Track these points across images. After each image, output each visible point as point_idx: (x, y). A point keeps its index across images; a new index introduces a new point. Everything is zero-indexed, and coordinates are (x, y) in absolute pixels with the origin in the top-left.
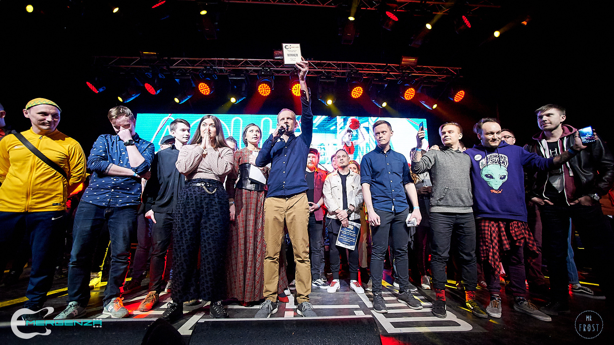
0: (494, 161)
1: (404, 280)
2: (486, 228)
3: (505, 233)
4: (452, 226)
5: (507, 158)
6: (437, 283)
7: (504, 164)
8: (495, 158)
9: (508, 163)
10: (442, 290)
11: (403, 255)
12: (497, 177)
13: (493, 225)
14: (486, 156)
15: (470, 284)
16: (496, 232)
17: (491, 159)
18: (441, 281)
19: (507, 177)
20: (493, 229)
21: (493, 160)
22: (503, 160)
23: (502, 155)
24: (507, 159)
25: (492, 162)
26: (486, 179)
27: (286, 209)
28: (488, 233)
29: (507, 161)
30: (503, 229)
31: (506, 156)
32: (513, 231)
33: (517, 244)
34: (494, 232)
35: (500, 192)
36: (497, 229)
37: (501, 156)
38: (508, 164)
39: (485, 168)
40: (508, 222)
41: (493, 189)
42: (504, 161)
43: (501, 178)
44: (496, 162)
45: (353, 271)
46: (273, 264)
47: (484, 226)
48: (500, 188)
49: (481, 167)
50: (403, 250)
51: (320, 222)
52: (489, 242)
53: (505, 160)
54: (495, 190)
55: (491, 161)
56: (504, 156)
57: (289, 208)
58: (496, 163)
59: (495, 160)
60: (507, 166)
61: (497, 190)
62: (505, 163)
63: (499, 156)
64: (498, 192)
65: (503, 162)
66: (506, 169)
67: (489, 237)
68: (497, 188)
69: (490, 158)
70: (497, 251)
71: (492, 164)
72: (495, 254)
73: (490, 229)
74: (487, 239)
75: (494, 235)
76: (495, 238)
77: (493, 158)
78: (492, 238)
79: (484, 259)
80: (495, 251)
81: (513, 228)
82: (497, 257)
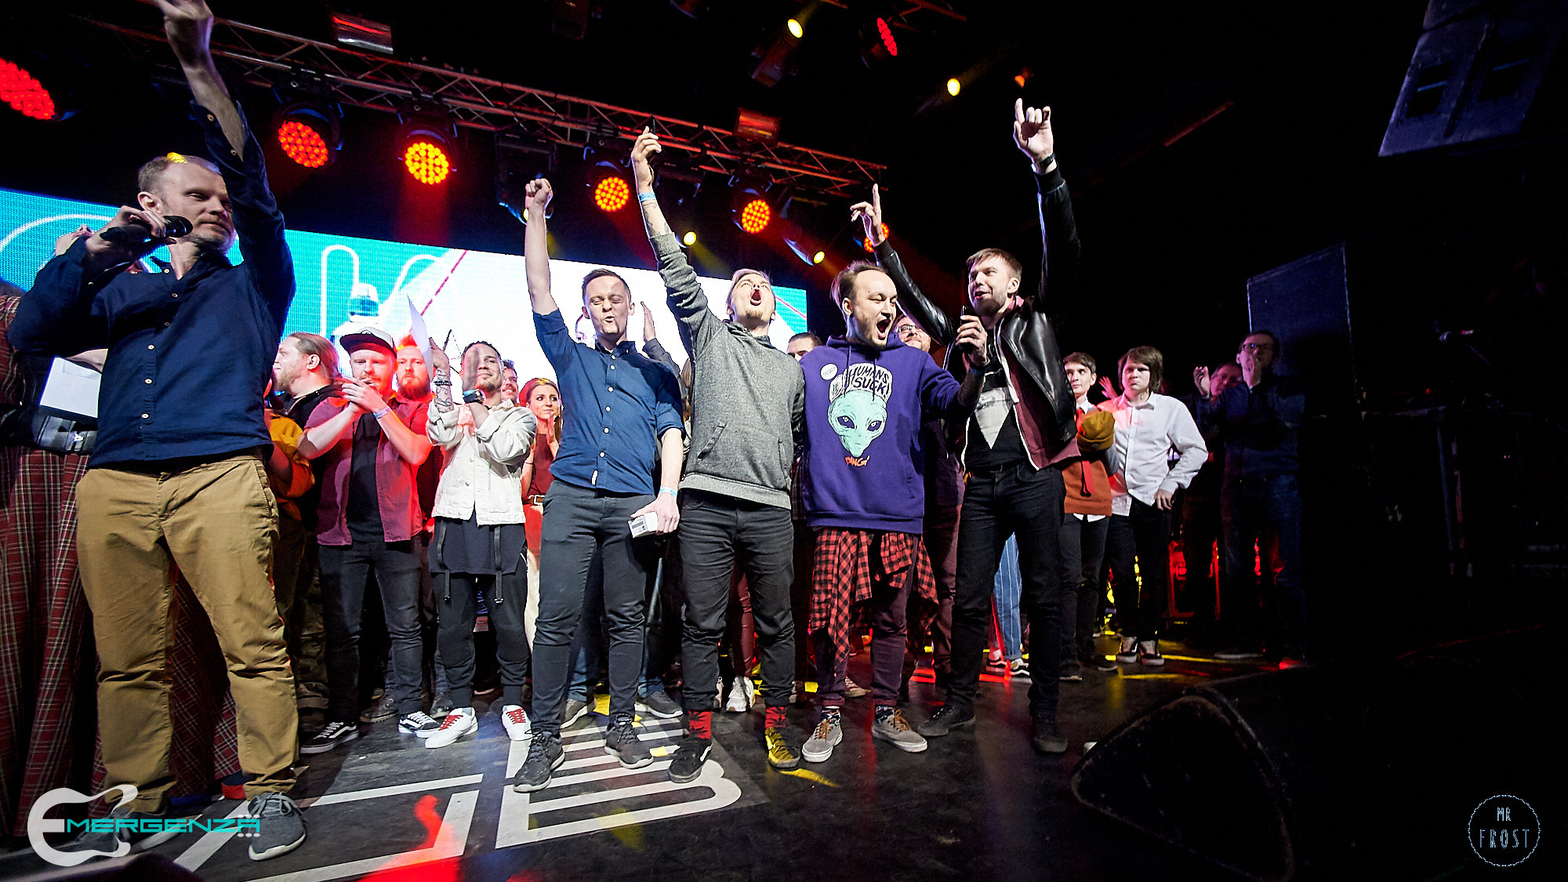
0: (862, 382)
1: (620, 695)
2: (831, 548)
3: (866, 558)
4: (727, 547)
5: (891, 377)
6: (690, 696)
7: (882, 393)
8: (865, 375)
9: (890, 391)
10: (701, 711)
11: (623, 629)
12: (861, 423)
13: (845, 540)
14: (848, 368)
16: (849, 556)
17: (856, 377)
18: (699, 690)
19: (883, 425)
20: (844, 548)
21: (860, 380)
22: (881, 381)
23: (883, 370)
24: (890, 381)
25: (857, 384)
26: (838, 428)
27: (162, 507)
28: (834, 561)
29: (890, 385)
30: (865, 549)
31: (889, 374)
32: (886, 553)
33: (893, 584)
34: (845, 556)
35: (865, 463)
36: (853, 549)
37: (879, 371)
38: (889, 394)
39: (839, 399)
40: (877, 536)
41: (850, 455)
42: (884, 384)
43: (870, 429)
44: (866, 384)
45: (509, 683)
46: (136, 694)
47: (828, 543)
48: (864, 455)
49: (831, 397)
50: (624, 617)
51: (405, 547)
52: (834, 582)
53: (885, 382)
54: (856, 458)
55: (856, 381)
56: (886, 372)
57: (174, 502)
58: (866, 387)
59: (865, 380)
60: (887, 398)
61: (859, 458)
62: (885, 389)
63: (874, 372)
64: (861, 462)
65: (881, 388)
66: (885, 406)
67: (834, 571)
68: (859, 454)
69: (854, 374)
70: (845, 603)
71: (856, 389)
72: (840, 611)
73: (838, 549)
74: (830, 576)
75: (844, 564)
76: (845, 572)
77: (860, 376)
78: (840, 572)
79: (821, 624)
80: (841, 603)
81: (888, 544)
82: (841, 618)
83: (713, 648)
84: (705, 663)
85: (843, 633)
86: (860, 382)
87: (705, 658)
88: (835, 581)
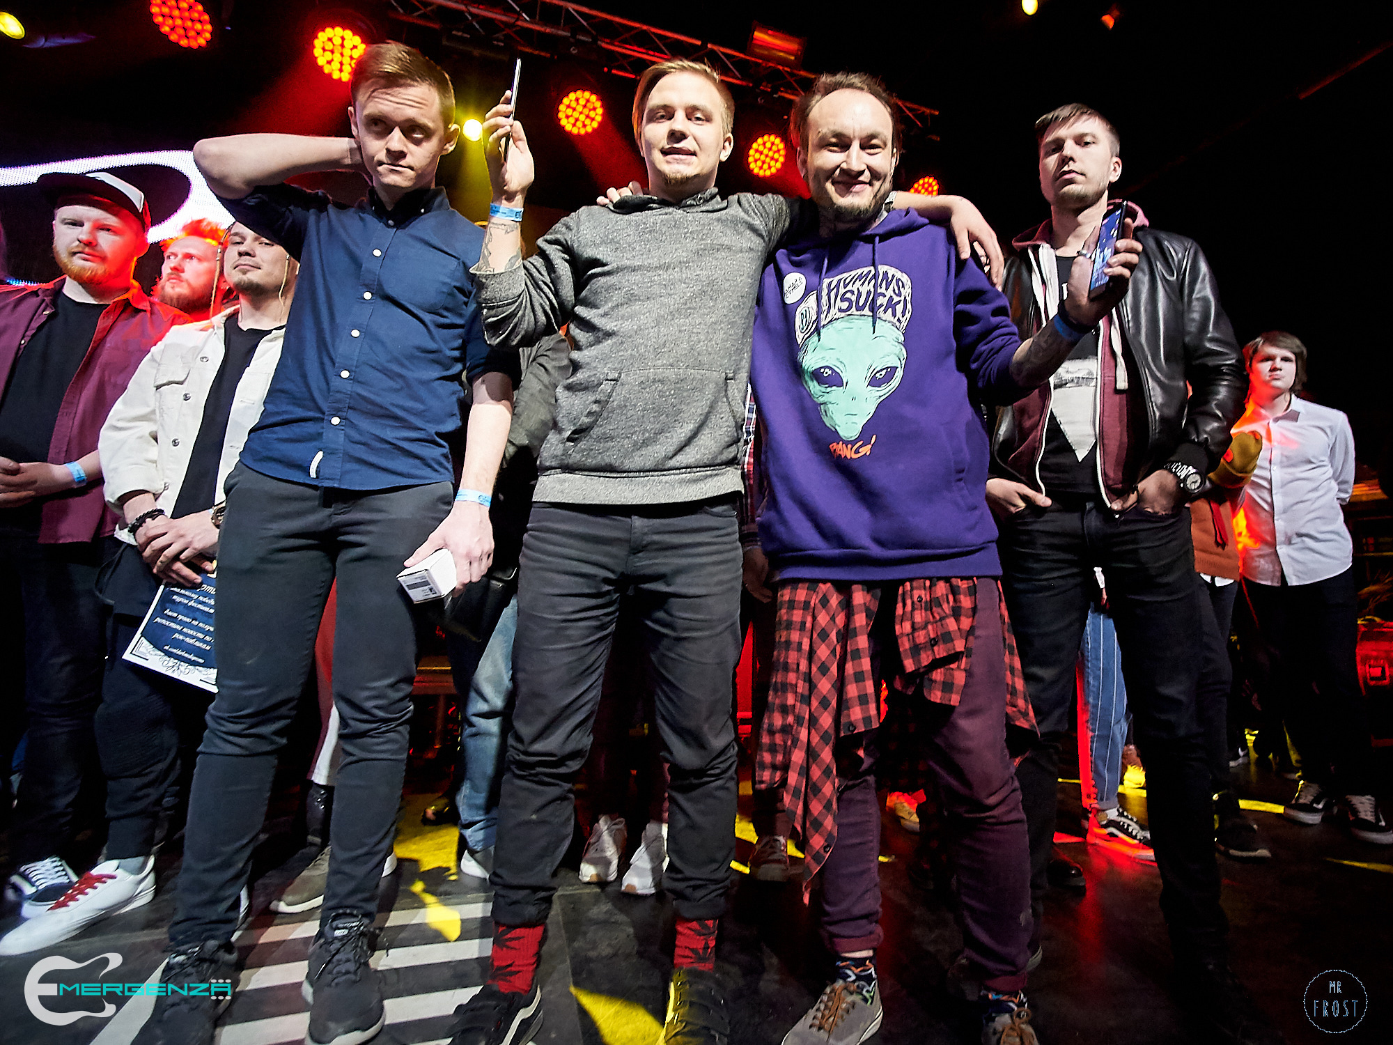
0: (854, 298)
2: (797, 616)
5: (908, 283)
7: (894, 315)
8: (857, 287)
9: (909, 306)
12: (855, 377)
13: (825, 602)
14: (824, 279)
15: (695, 888)
16: (833, 636)
17: (842, 291)
19: (899, 374)
20: (823, 619)
21: (848, 295)
22: (890, 293)
23: (892, 271)
24: (907, 291)
25: (845, 305)
26: (816, 390)
28: (800, 644)
29: (909, 299)
30: (863, 621)
31: (905, 278)
32: (907, 627)
34: (824, 635)
35: (866, 450)
36: (840, 620)
37: (886, 274)
38: (908, 315)
39: (813, 338)
40: (888, 594)
42: (896, 299)
43: (874, 382)
44: (861, 303)
47: (792, 605)
49: (799, 334)
52: (800, 690)
53: (899, 295)
54: (846, 443)
55: (842, 299)
56: (899, 274)
58: (862, 308)
59: (860, 294)
60: (904, 324)
61: (853, 443)
62: (899, 308)
63: (875, 277)
64: (857, 452)
65: (891, 305)
66: (902, 338)
67: (803, 666)
68: (855, 436)
69: (837, 286)
70: (824, 738)
71: (843, 314)
72: (811, 754)
73: (809, 619)
74: (792, 677)
75: (823, 652)
76: (824, 670)
77: (849, 288)
78: (814, 669)
79: (772, 777)
80: (816, 739)
81: (909, 608)
82: (816, 773)
83: (553, 792)
84: (534, 822)
85: (820, 808)
86: (849, 300)
87: (537, 811)
88: (802, 687)
